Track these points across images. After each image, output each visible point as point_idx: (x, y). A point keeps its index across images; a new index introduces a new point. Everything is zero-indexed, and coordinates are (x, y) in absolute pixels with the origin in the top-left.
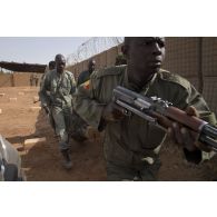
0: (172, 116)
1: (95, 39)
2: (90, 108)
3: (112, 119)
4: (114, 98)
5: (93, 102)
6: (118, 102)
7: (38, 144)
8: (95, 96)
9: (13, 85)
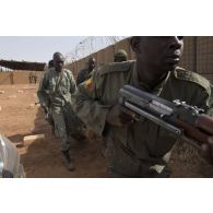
0: (205, 127)
1: (92, 38)
2: (92, 111)
3: (120, 124)
4: (121, 100)
5: (96, 103)
6: (127, 104)
7: (37, 140)
8: (97, 97)
9: (12, 83)
